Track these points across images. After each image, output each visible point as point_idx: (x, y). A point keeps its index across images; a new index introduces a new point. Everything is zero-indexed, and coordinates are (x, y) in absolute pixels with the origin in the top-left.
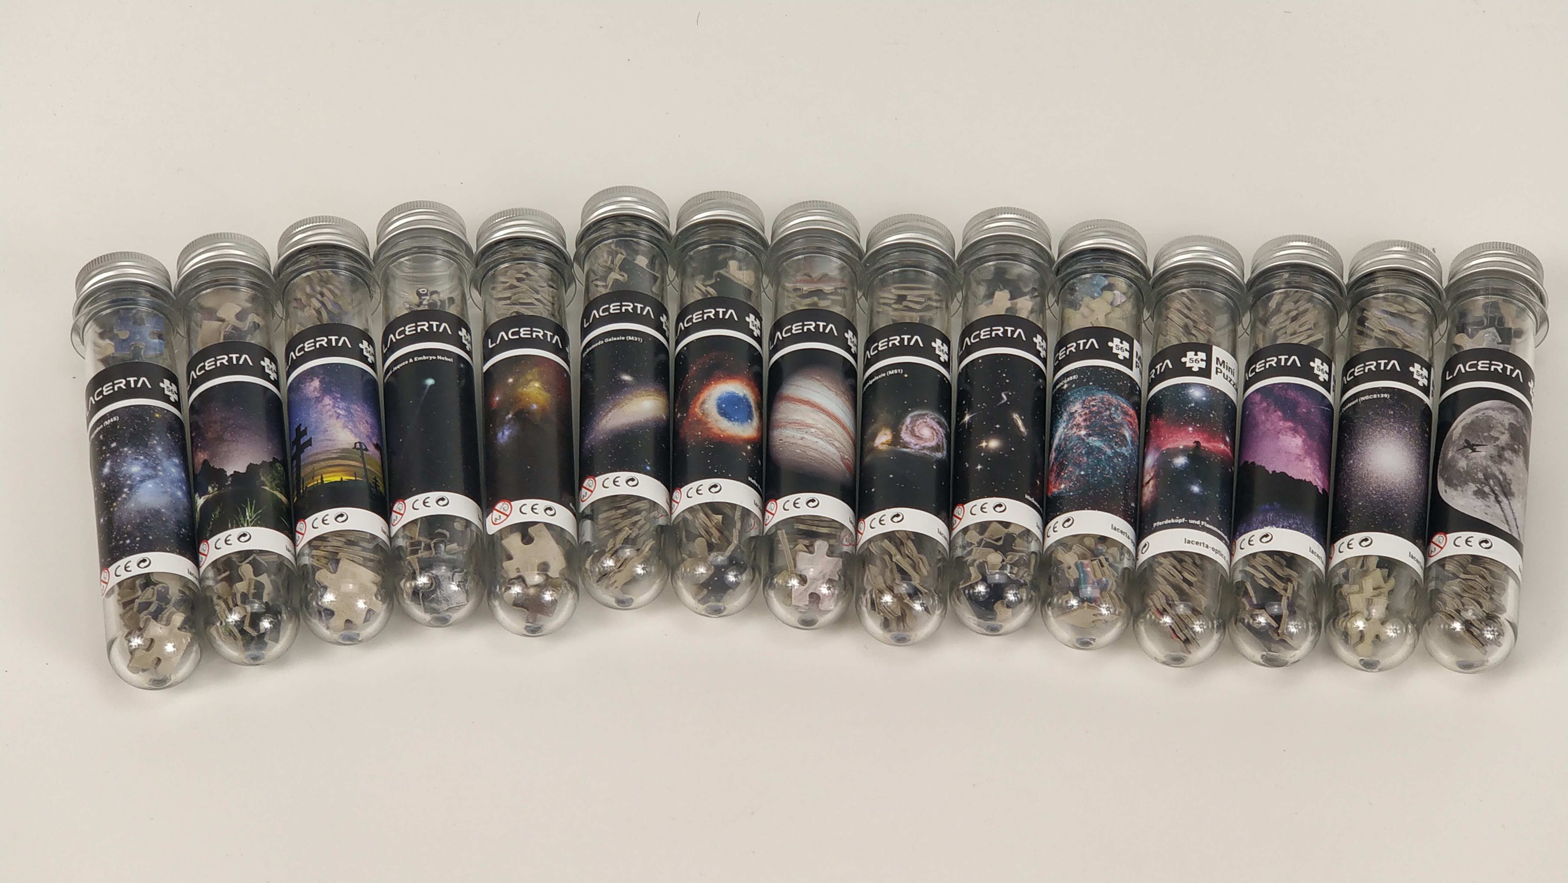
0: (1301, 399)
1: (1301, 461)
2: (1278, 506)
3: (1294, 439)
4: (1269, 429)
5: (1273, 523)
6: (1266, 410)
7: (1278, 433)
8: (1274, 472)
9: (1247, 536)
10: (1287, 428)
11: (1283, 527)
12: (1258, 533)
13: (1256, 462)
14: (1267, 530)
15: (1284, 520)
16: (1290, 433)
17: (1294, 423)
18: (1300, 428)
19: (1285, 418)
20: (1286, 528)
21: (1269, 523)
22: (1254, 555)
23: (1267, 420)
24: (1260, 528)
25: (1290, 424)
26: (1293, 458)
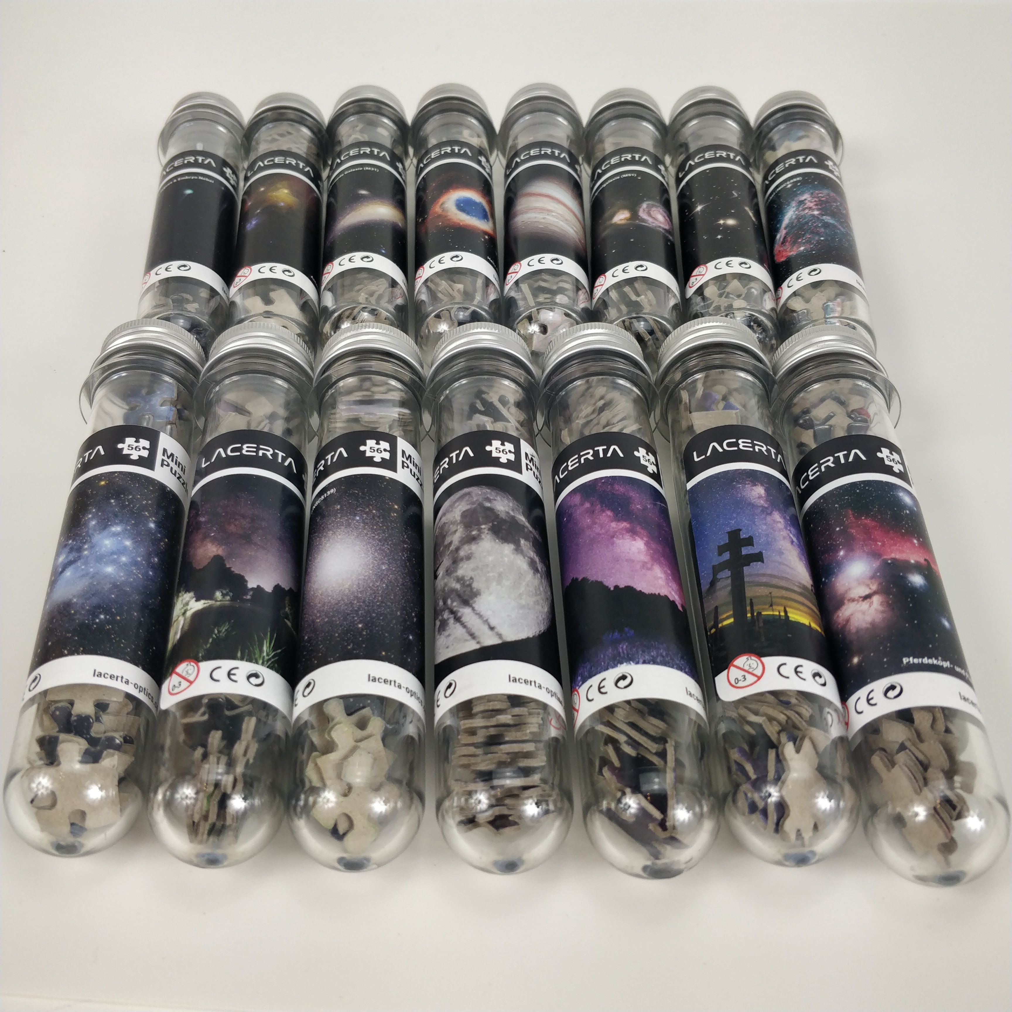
0: (632, 494)
1: (649, 569)
2: (632, 632)
3: (633, 542)
4: (599, 534)
5: (630, 658)
6: (592, 512)
7: (613, 537)
8: (616, 587)
9: (594, 681)
10: (622, 529)
11: (644, 662)
12: (611, 674)
13: (589, 578)
14: (624, 668)
15: (643, 652)
16: (627, 536)
17: (630, 523)
18: (638, 529)
19: (618, 518)
20: (649, 663)
21: (623, 658)
22: (610, 709)
23: (595, 523)
24: (613, 667)
25: (625, 525)
26: (638, 567)
